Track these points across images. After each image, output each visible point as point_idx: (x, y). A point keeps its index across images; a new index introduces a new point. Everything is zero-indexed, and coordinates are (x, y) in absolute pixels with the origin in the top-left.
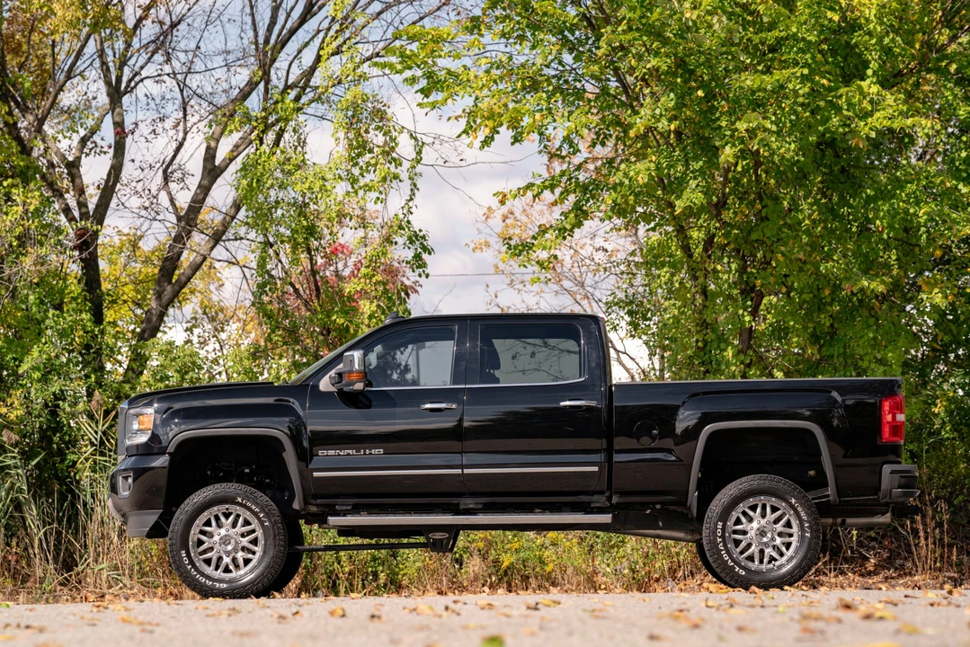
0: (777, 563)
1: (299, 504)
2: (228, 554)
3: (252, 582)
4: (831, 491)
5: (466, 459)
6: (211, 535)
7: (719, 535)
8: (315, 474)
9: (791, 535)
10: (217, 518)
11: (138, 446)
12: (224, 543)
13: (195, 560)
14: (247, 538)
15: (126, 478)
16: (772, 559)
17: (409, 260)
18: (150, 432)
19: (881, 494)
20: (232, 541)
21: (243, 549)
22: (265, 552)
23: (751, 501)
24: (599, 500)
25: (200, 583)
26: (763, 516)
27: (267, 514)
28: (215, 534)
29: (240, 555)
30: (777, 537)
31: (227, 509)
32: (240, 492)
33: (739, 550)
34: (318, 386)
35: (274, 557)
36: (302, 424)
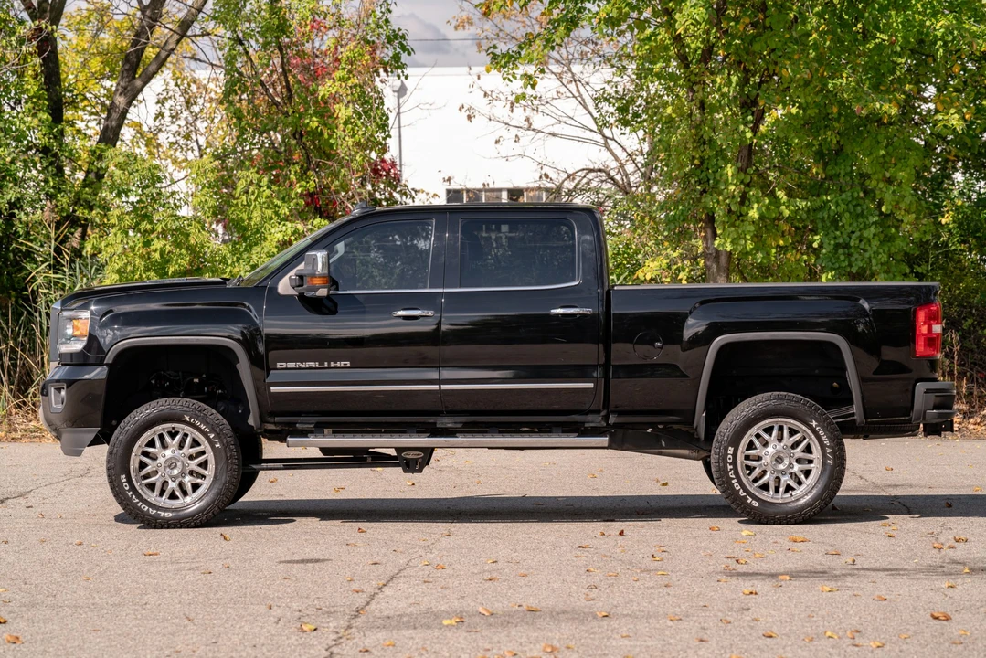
0: (794, 493)
1: (255, 421)
2: (174, 478)
3: (201, 511)
4: (856, 409)
5: (446, 374)
6: (154, 458)
7: (730, 461)
8: (273, 389)
9: (810, 462)
10: (161, 437)
11: (72, 354)
12: (169, 466)
13: (137, 485)
14: (196, 461)
15: (59, 390)
16: (789, 488)
18: (85, 339)
19: (913, 415)
20: (179, 464)
21: (191, 473)
22: (215, 477)
23: (766, 423)
24: (595, 420)
25: (142, 511)
26: (780, 439)
27: (218, 434)
28: (159, 456)
29: (188, 480)
30: (795, 464)
31: (173, 428)
32: (188, 409)
33: (752, 477)
34: (276, 289)
35: (225, 483)
36: (258, 330)
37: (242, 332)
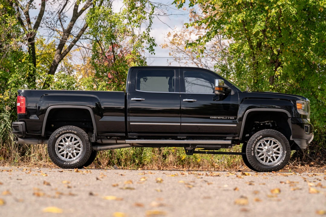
17: (148, 48)
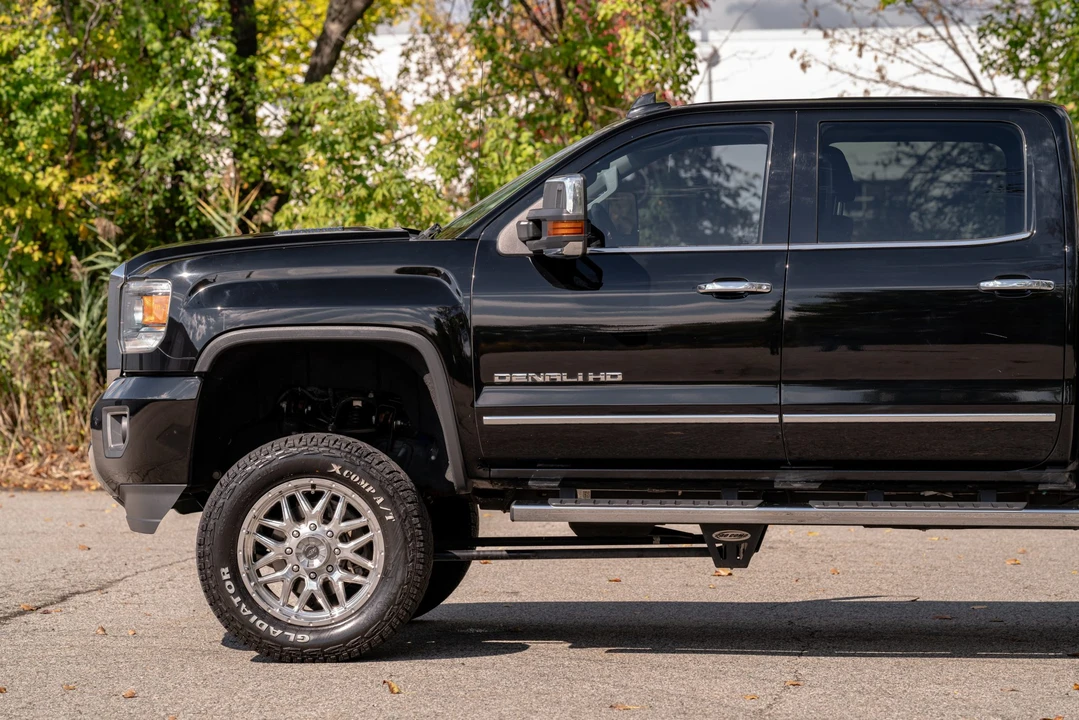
1: (455, 475)
2: (314, 574)
5: (791, 395)
6: (280, 539)
8: (487, 420)
10: (293, 502)
11: (142, 356)
12: (306, 553)
13: (249, 586)
14: (352, 544)
15: (118, 418)
18: (163, 329)
20: (323, 549)
21: (345, 565)
22: (385, 573)
24: (1056, 480)
25: (258, 631)
27: (391, 497)
28: (289, 535)
29: (338, 578)
31: (313, 486)
32: (338, 454)
34: (494, 243)
35: (403, 584)
36: (463, 319)
37: (437, 321)
